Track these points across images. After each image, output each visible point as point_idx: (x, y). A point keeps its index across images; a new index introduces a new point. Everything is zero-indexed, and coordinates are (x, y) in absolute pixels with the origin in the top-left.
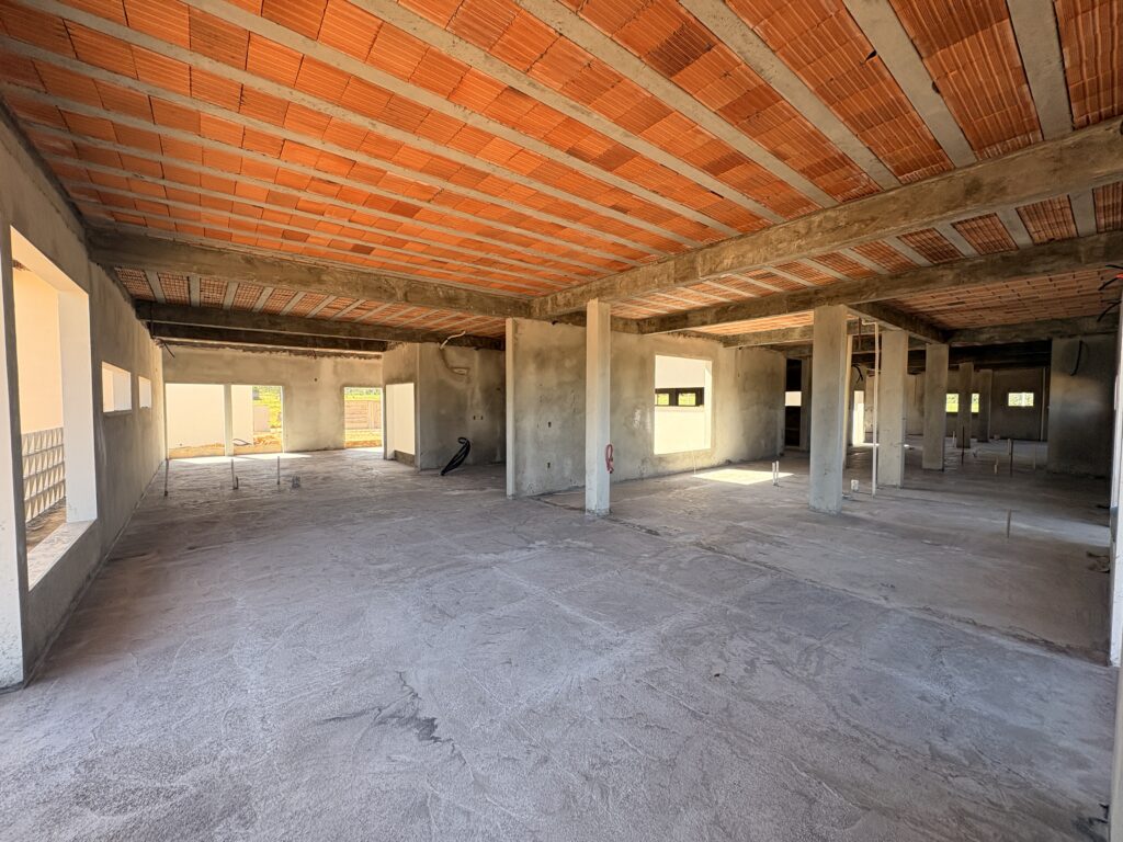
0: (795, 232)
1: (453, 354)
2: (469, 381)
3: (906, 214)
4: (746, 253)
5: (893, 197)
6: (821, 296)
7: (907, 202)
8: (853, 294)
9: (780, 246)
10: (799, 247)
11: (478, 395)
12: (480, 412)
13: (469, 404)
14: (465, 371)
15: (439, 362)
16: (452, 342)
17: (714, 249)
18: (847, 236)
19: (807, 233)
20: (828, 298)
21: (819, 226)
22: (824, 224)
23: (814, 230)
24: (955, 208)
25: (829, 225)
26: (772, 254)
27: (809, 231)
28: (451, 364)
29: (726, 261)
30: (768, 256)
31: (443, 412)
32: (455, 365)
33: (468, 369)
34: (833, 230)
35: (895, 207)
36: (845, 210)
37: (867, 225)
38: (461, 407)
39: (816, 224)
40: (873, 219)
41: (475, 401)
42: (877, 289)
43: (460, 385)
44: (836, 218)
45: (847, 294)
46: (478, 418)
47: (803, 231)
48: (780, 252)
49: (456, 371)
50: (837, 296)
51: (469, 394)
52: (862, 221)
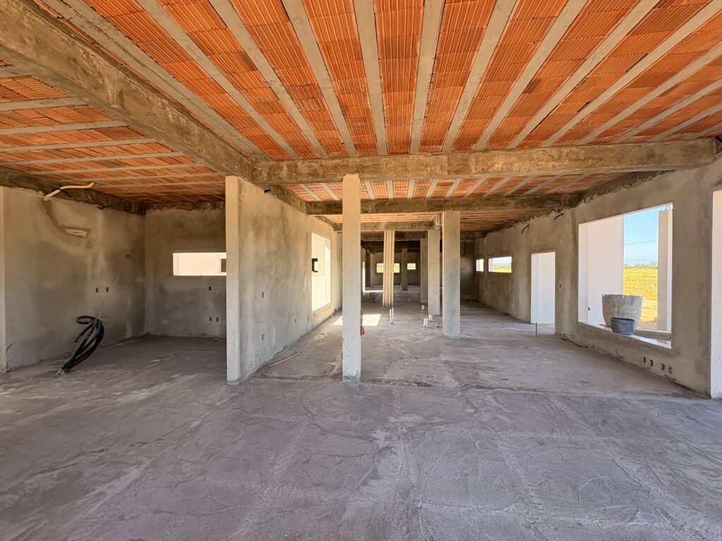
0: (550, 156)
1: (64, 209)
2: (89, 245)
3: (619, 161)
4: (513, 162)
5: (611, 149)
6: (447, 204)
7: (618, 154)
8: (466, 206)
9: (539, 163)
10: (554, 166)
11: (102, 263)
12: (104, 283)
13: (89, 274)
14: (83, 233)
15: (41, 217)
16: (67, 194)
17: (486, 154)
18: (585, 166)
19: (559, 159)
20: (453, 206)
21: (567, 155)
22: (570, 155)
23: (564, 157)
24: (643, 163)
25: (574, 157)
26: (534, 167)
27: (560, 158)
28: (61, 223)
29: (496, 166)
30: (531, 168)
31: (49, 285)
32: (67, 224)
33: (88, 230)
34: (576, 160)
35: (613, 155)
36: (583, 149)
37: (597, 162)
38: (77, 277)
39: (565, 154)
40: (601, 159)
41: (98, 270)
42: (479, 205)
43: (76, 250)
44: (577, 153)
45: (463, 205)
46: (102, 292)
47: (556, 157)
48: (540, 167)
49: (68, 231)
50: (457, 206)
51: (89, 260)
52: (594, 159)
